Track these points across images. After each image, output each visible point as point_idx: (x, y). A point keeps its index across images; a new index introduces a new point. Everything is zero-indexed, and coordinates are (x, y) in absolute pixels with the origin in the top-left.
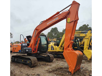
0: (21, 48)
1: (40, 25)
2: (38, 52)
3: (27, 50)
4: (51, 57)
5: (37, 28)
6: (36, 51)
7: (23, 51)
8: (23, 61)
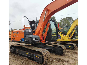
0: (25, 36)
1: (52, 3)
2: (47, 41)
3: (34, 39)
4: (63, 49)
5: (48, 8)
6: (44, 41)
7: (27, 41)
8: (27, 54)
